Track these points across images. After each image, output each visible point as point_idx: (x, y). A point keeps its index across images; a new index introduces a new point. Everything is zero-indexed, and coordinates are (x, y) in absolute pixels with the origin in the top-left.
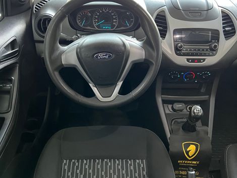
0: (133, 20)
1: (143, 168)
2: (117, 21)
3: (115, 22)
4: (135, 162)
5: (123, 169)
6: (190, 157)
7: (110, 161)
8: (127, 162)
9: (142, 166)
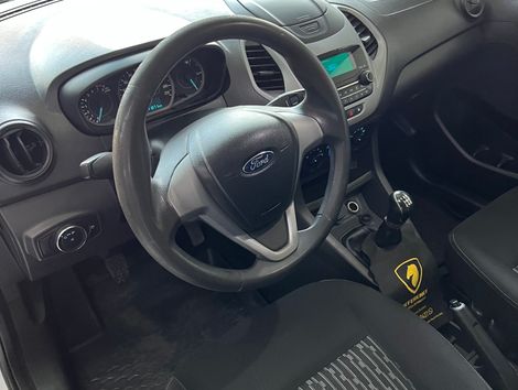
0: (202, 72)
1: (378, 352)
2: (172, 85)
3: (167, 89)
4: (357, 351)
5: (351, 378)
6: (414, 289)
7: (320, 379)
8: (346, 361)
9: (374, 350)
